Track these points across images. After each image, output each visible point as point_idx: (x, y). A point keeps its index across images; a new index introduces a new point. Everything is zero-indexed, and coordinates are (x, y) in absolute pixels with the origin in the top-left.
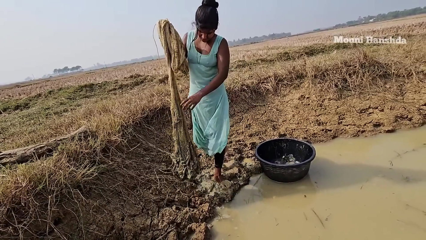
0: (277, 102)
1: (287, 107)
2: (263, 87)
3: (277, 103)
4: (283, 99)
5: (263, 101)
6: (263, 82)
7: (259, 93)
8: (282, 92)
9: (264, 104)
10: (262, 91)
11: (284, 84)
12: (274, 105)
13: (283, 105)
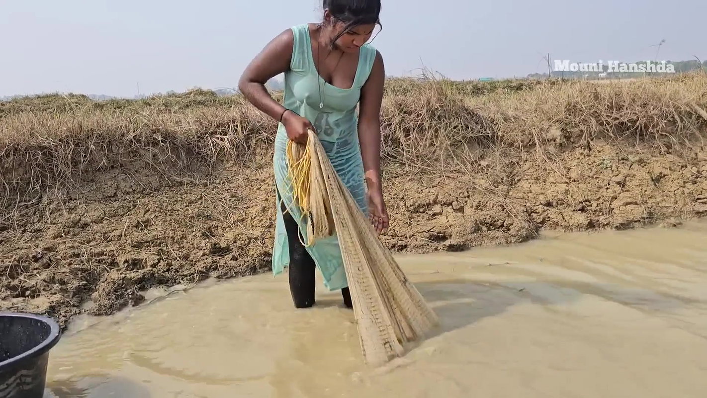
0: (240, 180)
1: (258, 191)
2: (213, 142)
3: (239, 182)
4: (256, 174)
5: (207, 176)
6: (215, 133)
7: (202, 157)
8: (258, 158)
9: (205, 181)
10: (209, 152)
11: (262, 140)
12: (232, 185)
13: (250, 187)
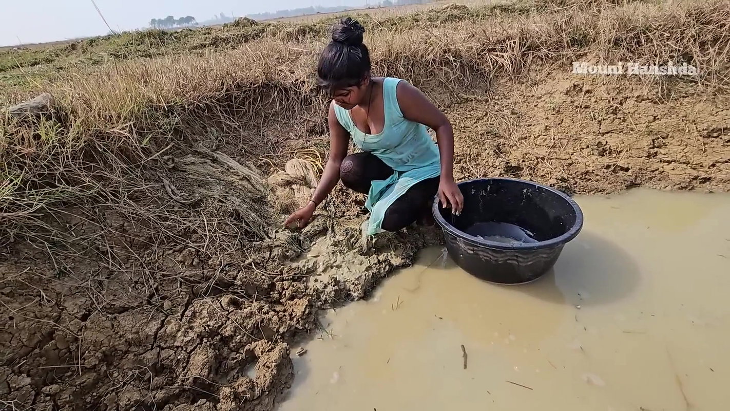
0: (516, 96)
1: (536, 108)
2: (491, 59)
4: (531, 91)
5: (486, 92)
6: (494, 50)
7: (480, 74)
8: (533, 74)
9: (486, 98)
10: (487, 70)
11: (539, 56)
12: (509, 101)
13: (528, 104)
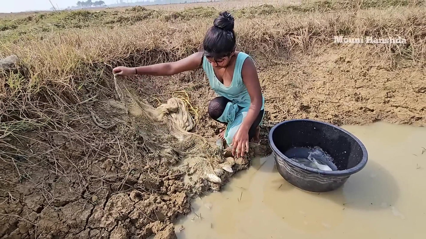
1: (317, 70)
2: (291, 39)
3: (304, 63)
4: (314, 60)
5: (287, 59)
6: (293, 34)
7: (284, 48)
8: (315, 50)
9: (288, 63)
10: (288, 46)
11: (319, 39)
12: (301, 65)
13: (312, 67)
